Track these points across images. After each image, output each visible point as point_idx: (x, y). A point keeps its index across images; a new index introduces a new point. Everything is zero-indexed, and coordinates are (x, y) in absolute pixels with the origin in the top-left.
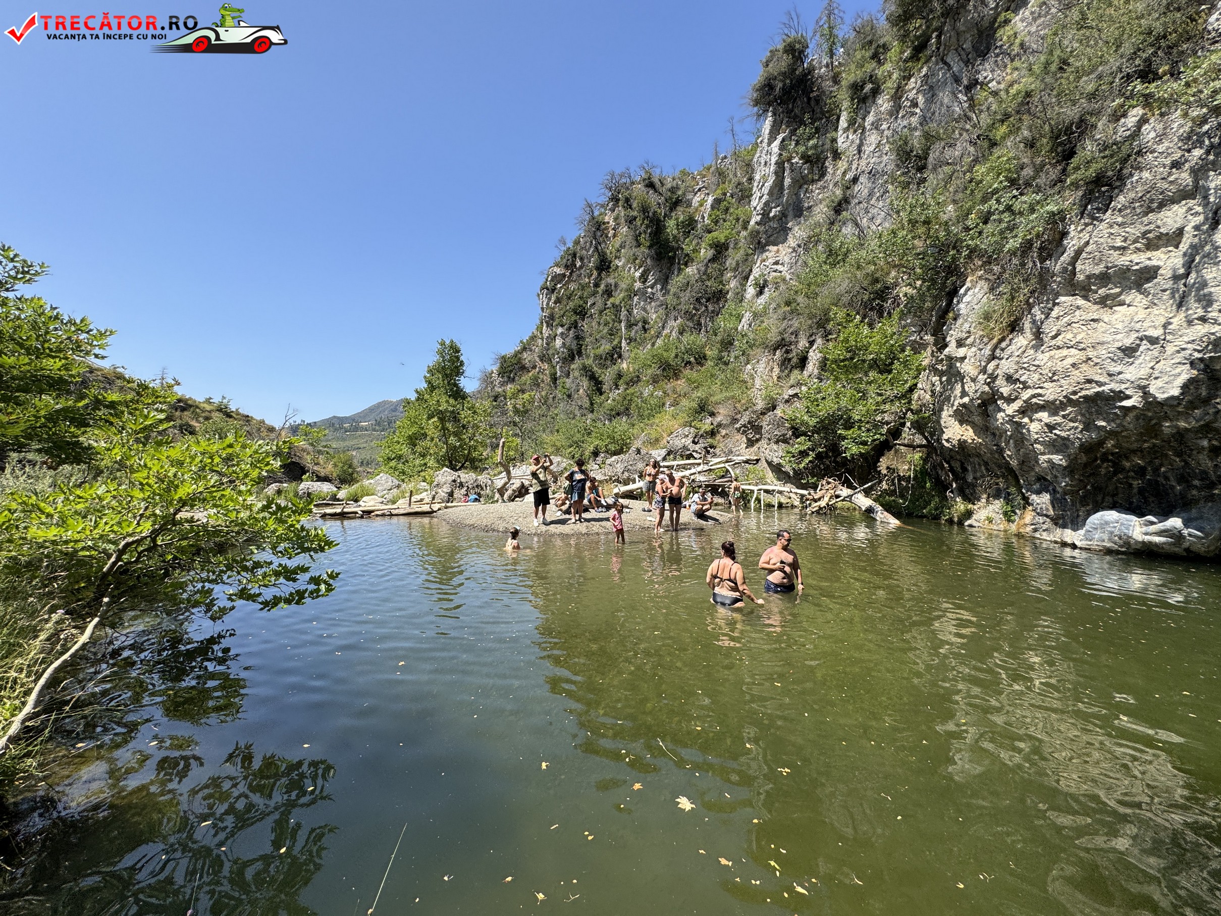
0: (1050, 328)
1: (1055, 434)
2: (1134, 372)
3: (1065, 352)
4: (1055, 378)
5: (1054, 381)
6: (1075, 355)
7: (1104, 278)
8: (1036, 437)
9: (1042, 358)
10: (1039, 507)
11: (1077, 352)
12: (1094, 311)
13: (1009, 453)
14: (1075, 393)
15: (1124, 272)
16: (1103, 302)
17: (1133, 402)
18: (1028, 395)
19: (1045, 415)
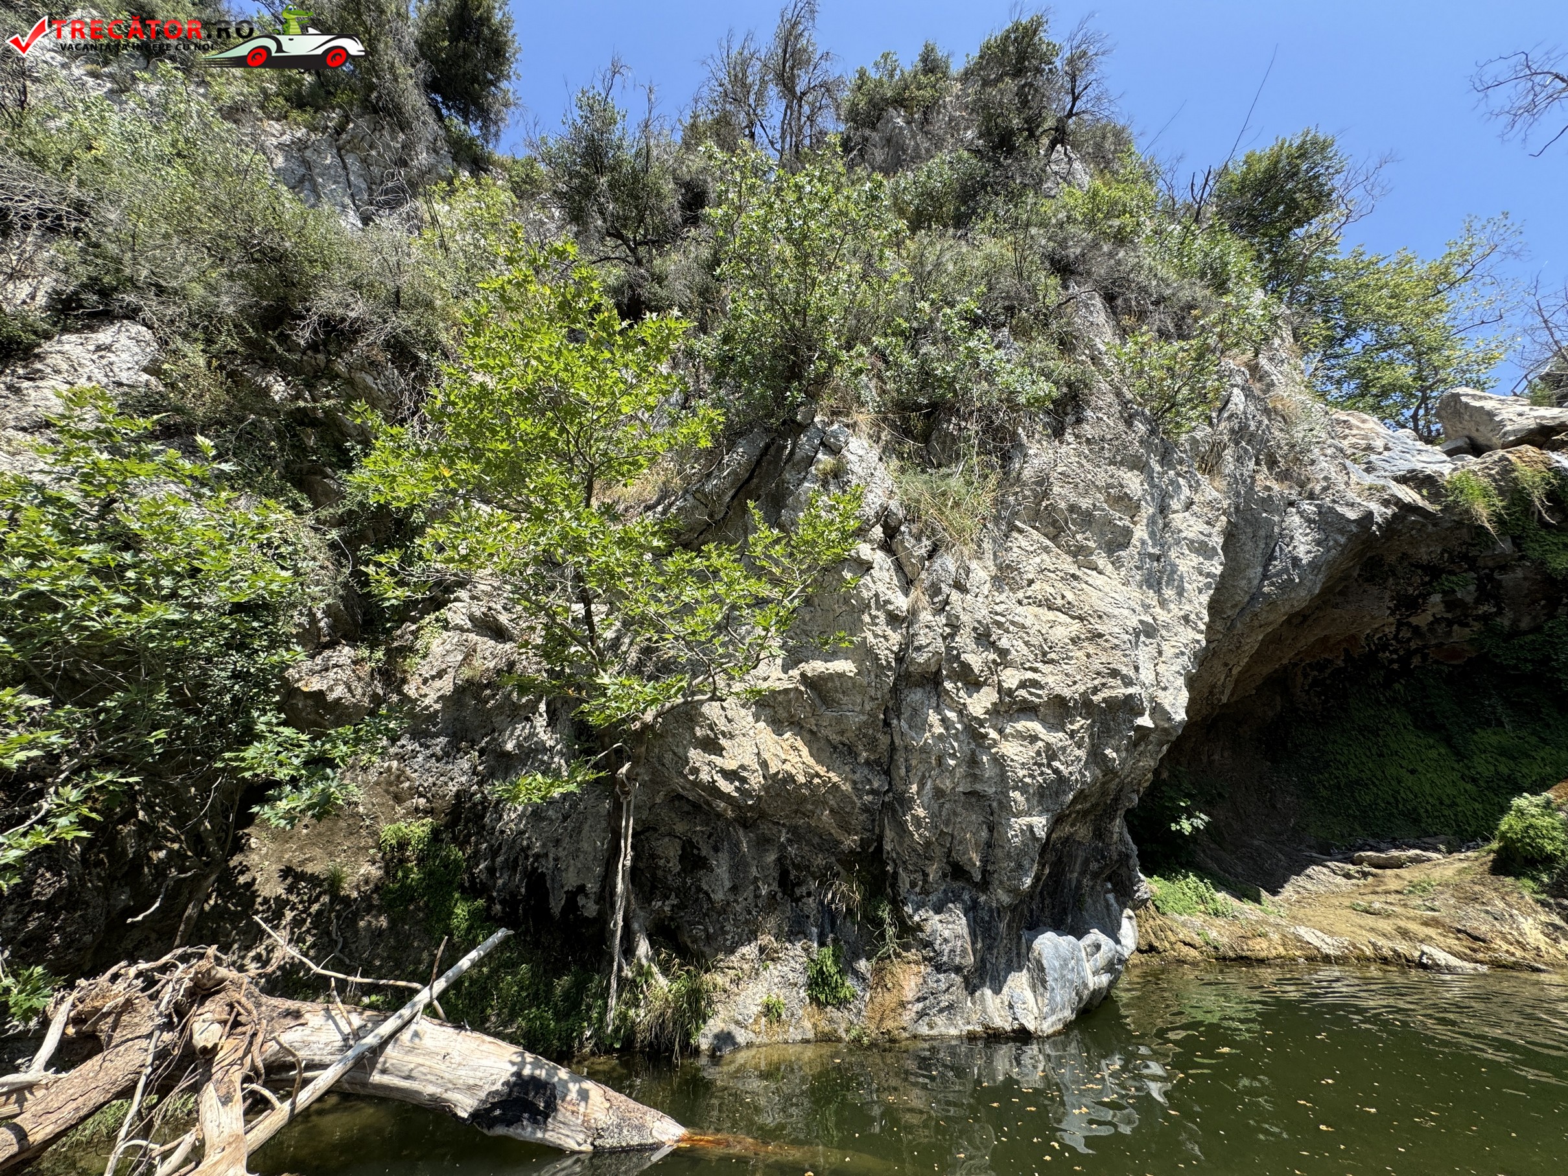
0: (1021, 570)
1: (1056, 771)
3: (1051, 615)
4: (1053, 656)
5: (1052, 662)
6: (1067, 623)
8: (1021, 773)
9: (1024, 614)
10: (946, 949)
11: (1069, 620)
13: (921, 812)
14: (1095, 690)
16: (1077, 554)
17: (1145, 721)
18: (1011, 678)
19: (1035, 727)
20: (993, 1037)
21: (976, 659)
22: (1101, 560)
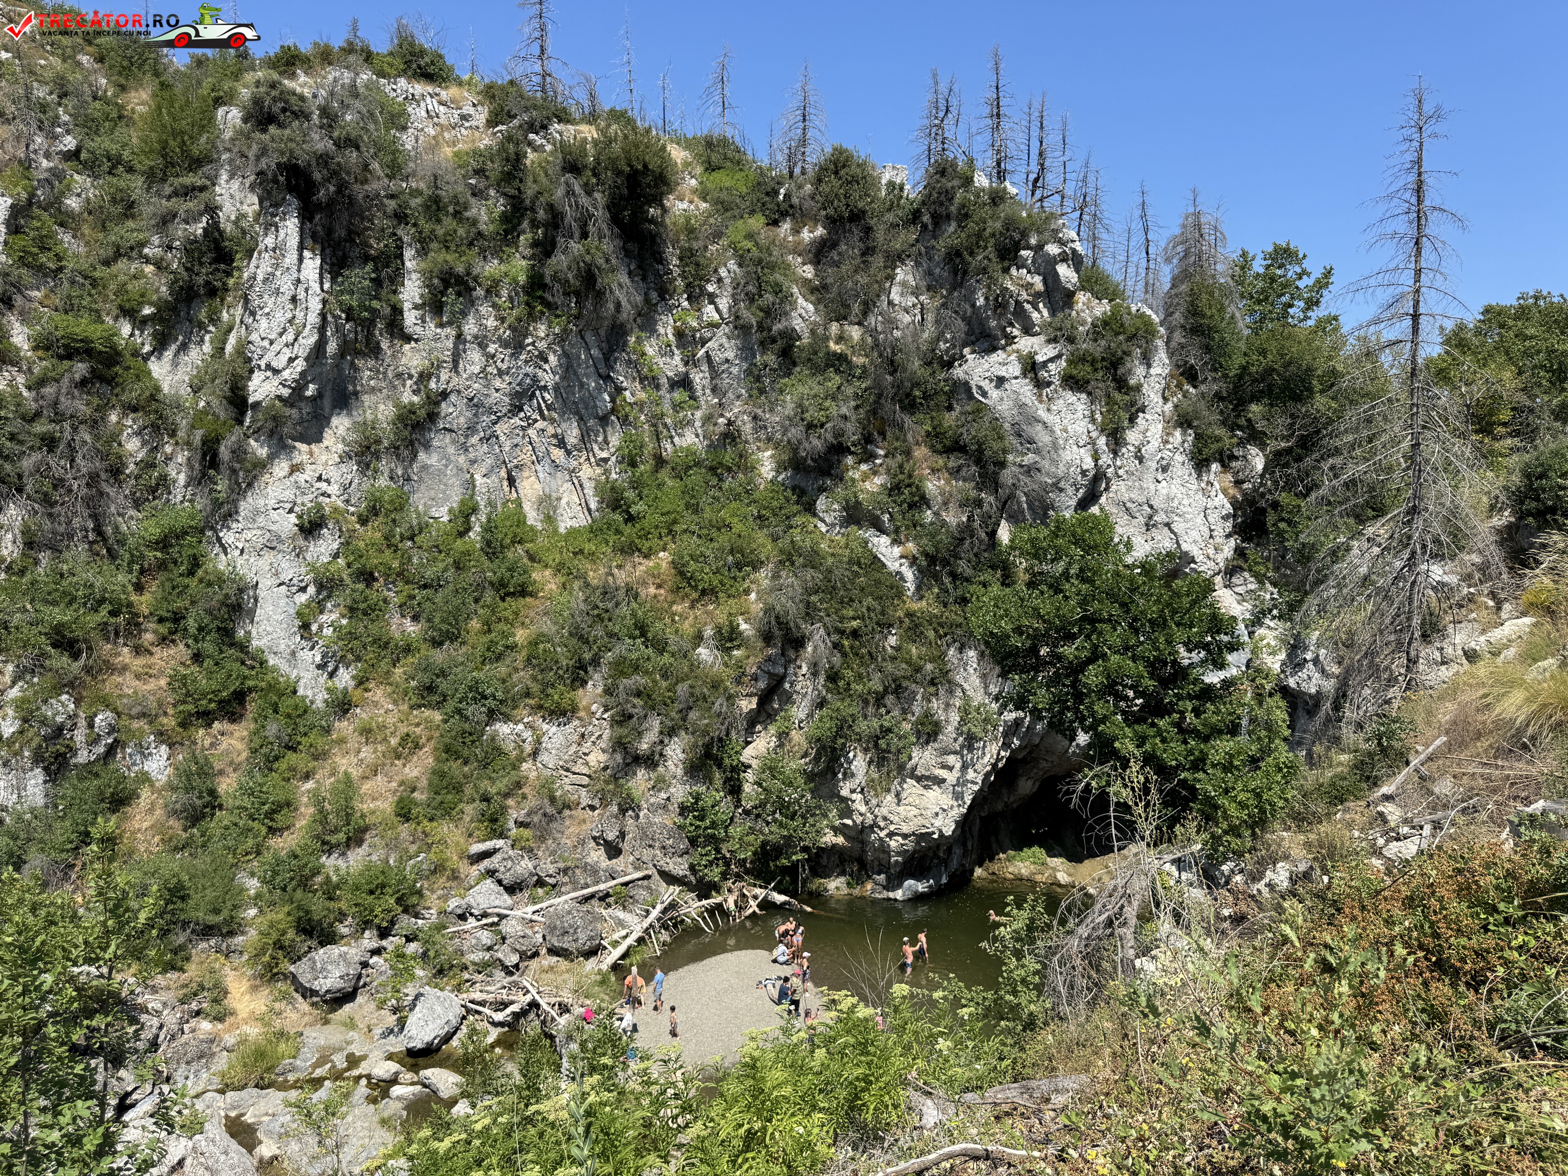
0: (904, 795)
2: (938, 823)
3: (910, 808)
5: (906, 822)
6: (916, 812)
7: (927, 778)
8: (895, 848)
9: (901, 809)
10: (878, 881)
11: (916, 810)
12: (921, 791)
13: (871, 853)
15: (936, 777)
16: (926, 787)
17: (936, 836)
18: (892, 828)
19: (899, 838)
20: (889, 899)
21: (882, 824)
22: (935, 787)
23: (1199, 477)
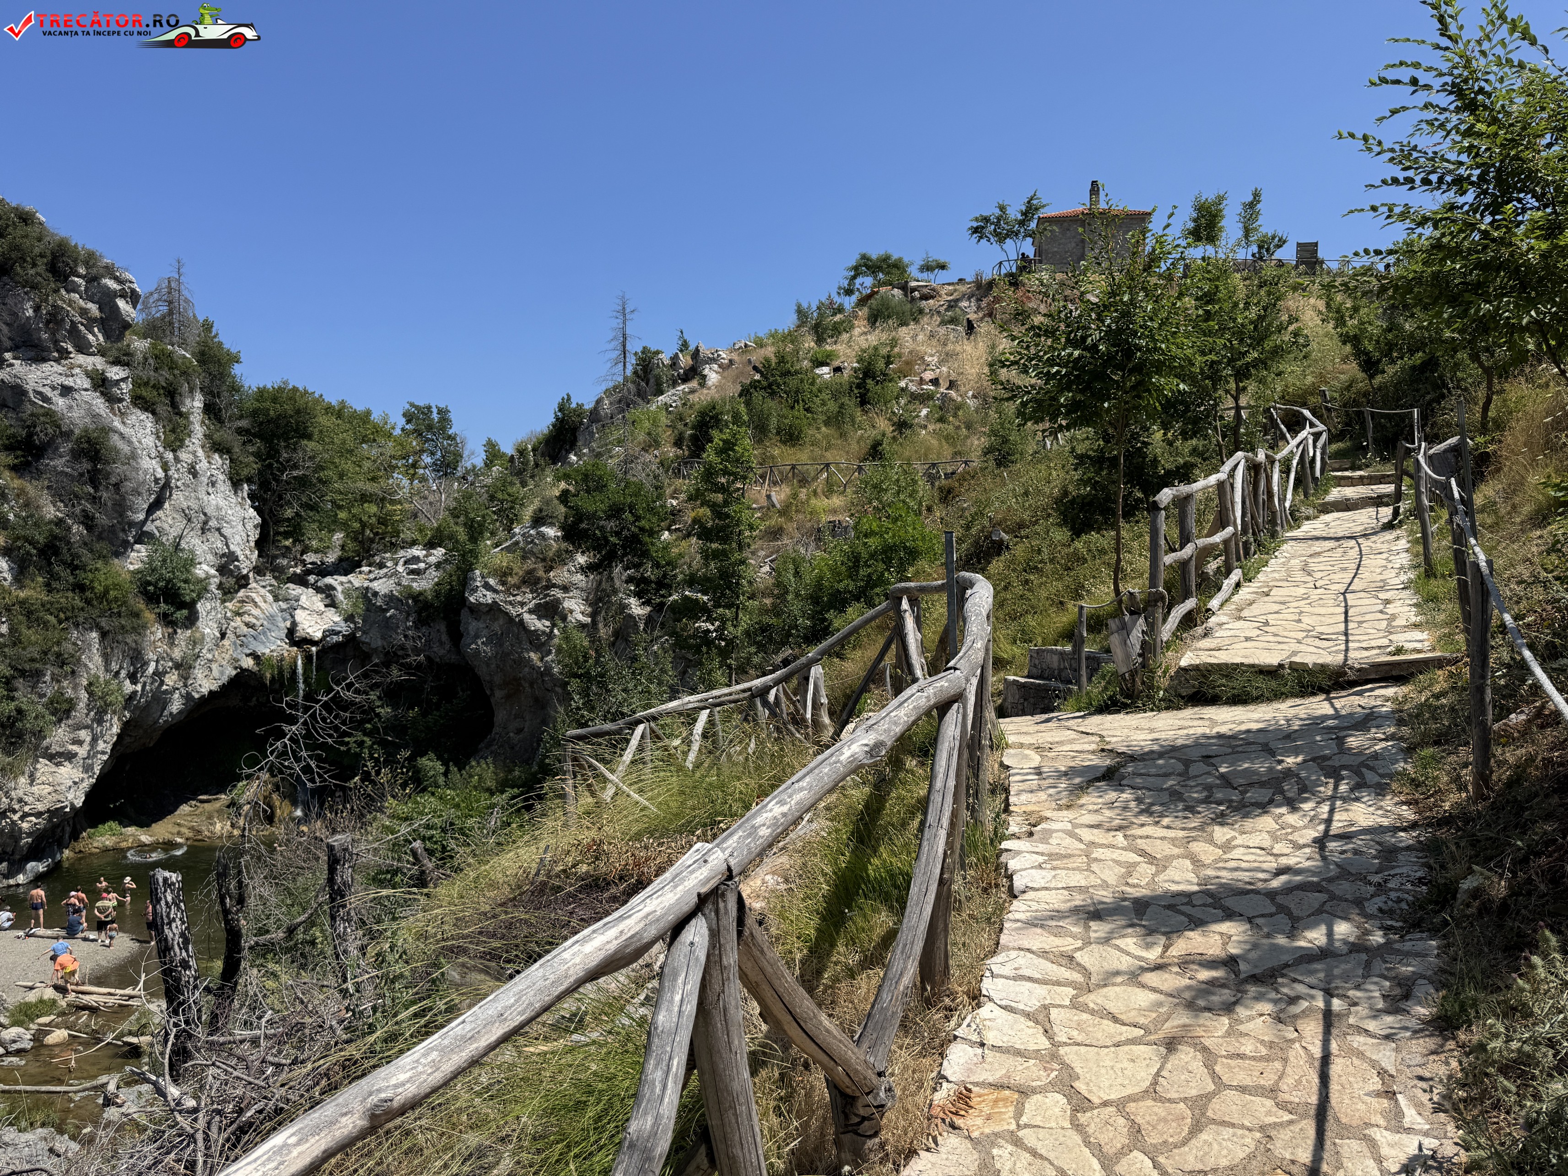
0: (37, 775)
2: (70, 796)
6: (50, 789)
7: (60, 755)
9: (35, 788)
12: (53, 768)
15: (68, 753)
18: (26, 809)
19: (32, 818)
21: (16, 807)
22: (67, 763)
23: (236, 493)
